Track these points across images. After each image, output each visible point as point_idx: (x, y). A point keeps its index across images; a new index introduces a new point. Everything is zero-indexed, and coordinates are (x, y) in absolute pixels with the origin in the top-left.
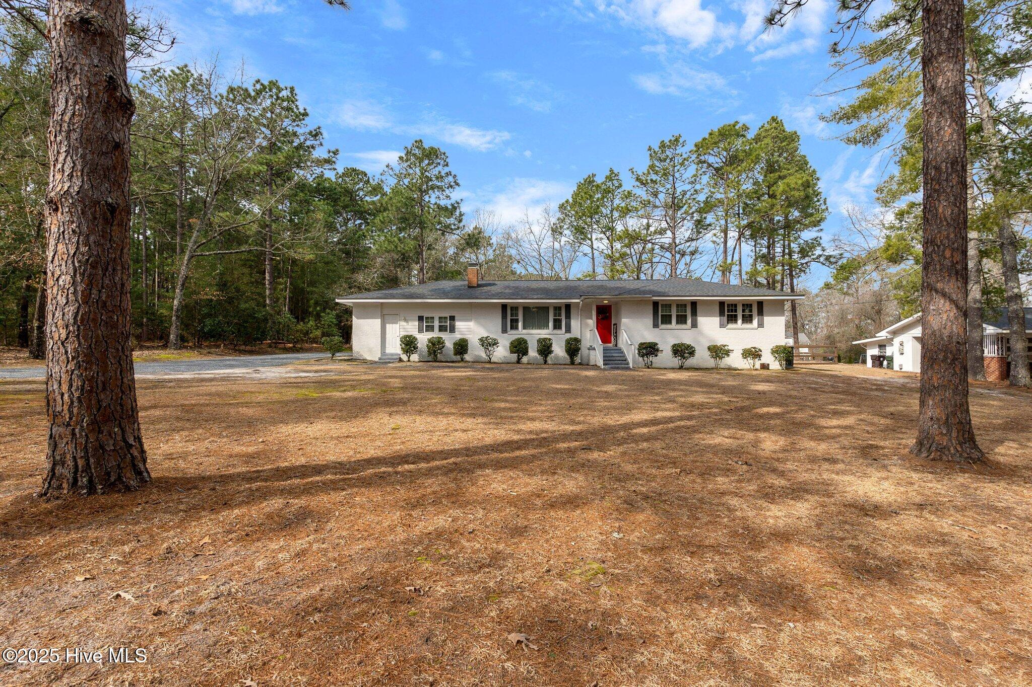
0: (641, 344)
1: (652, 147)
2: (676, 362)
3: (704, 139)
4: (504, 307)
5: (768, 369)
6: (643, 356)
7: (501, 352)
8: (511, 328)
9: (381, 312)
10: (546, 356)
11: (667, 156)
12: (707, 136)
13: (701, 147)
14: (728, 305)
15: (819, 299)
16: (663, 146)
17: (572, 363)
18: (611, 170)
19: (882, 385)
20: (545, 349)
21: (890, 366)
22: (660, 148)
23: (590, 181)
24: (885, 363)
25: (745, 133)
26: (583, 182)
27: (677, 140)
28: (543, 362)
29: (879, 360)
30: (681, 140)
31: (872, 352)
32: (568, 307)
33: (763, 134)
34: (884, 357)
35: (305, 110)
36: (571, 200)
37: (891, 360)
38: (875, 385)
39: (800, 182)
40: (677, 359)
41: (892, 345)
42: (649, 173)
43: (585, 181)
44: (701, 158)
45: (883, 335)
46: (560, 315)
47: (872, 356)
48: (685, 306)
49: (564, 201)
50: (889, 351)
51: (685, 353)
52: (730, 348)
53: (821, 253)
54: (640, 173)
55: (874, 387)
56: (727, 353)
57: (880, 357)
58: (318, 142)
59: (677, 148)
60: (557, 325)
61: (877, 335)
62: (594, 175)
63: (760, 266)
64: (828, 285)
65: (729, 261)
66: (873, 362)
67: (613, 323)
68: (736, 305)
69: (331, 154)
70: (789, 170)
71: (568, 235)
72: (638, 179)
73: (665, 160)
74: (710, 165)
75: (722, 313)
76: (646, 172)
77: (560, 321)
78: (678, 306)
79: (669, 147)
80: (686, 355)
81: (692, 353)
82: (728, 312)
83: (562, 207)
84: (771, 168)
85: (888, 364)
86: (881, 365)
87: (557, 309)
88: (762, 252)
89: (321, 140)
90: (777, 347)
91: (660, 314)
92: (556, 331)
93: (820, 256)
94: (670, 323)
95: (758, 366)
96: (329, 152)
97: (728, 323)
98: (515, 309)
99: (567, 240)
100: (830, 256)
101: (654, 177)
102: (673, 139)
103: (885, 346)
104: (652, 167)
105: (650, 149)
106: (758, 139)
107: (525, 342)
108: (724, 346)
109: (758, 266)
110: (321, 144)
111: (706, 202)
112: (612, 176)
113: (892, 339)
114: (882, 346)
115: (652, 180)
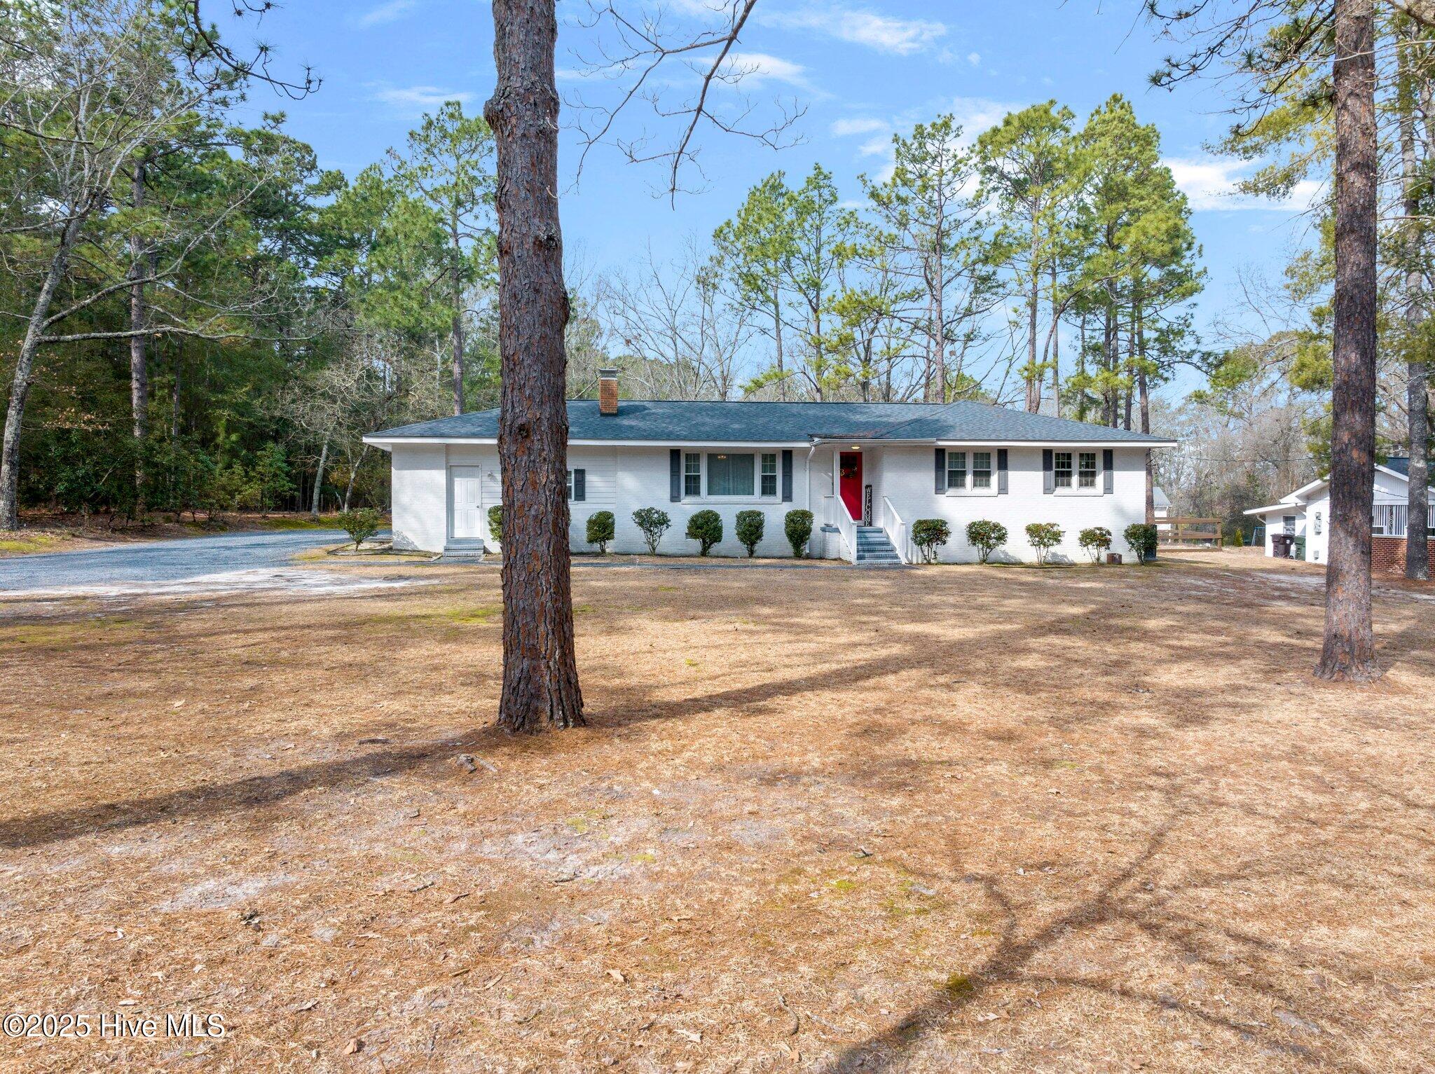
0: (920, 522)
1: (901, 135)
2: (975, 552)
3: (996, 131)
4: (675, 454)
5: (1120, 563)
6: (920, 544)
7: (675, 537)
8: (687, 493)
9: (447, 462)
10: (753, 544)
11: (927, 153)
12: (1000, 125)
13: (989, 143)
14: (1057, 455)
15: (1183, 418)
16: (920, 132)
17: (798, 555)
18: (817, 168)
19: (1288, 590)
20: (751, 529)
21: (1300, 556)
22: (915, 137)
23: (775, 187)
24: (1293, 548)
25: (1067, 124)
26: (760, 186)
27: (946, 125)
28: (746, 553)
29: (1284, 543)
30: (954, 125)
31: (1274, 528)
32: (787, 455)
33: (1099, 129)
34: (1291, 538)
35: (213, 27)
36: (736, 223)
37: (1301, 542)
38: (1277, 589)
39: (1164, 227)
40: (975, 548)
41: (1305, 517)
42: (895, 185)
43: (765, 186)
44: (989, 163)
45: (1291, 501)
46: (773, 469)
47: (1274, 537)
48: (988, 455)
49: (722, 223)
50: (1299, 527)
51: (989, 538)
52: (1061, 529)
53: (1193, 346)
54: (879, 185)
55: (1277, 593)
56: (1056, 537)
57: (1286, 537)
58: (236, 93)
59: (947, 139)
60: (768, 489)
61: (1282, 501)
62: (781, 174)
63: (1092, 370)
64: (1201, 397)
65: (1039, 360)
66: (1275, 547)
67: (864, 483)
68: (1069, 456)
69: (270, 121)
70: (1142, 199)
71: (729, 291)
72: (874, 195)
73: (924, 160)
74: (1003, 176)
75: (1047, 467)
76: (889, 181)
77: (774, 478)
78: (976, 455)
79: (932, 136)
80: (992, 541)
81: (1002, 538)
82: (1058, 466)
83: (719, 234)
84: (1112, 193)
85: (1298, 549)
86: (1286, 553)
87: (769, 458)
88: (1094, 341)
89: (245, 90)
90: (1134, 526)
91: (947, 469)
92: (767, 499)
93: (1193, 352)
94: (963, 485)
95: (1104, 558)
96: (266, 117)
97: (1056, 485)
98: (693, 457)
99: (730, 301)
100: (1209, 354)
101: (904, 192)
102: (939, 122)
103: (1293, 518)
104: (900, 173)
105: (896, 140)
106: (1089, 136)
107: (716, 517)
108: (1052, 526)
109: (1087, 366)
110: (243, 97)
111: (996, 245)
112: (819, 178)
113: (1304, 508)
114: (1289, 519)
115: (899, 198)
